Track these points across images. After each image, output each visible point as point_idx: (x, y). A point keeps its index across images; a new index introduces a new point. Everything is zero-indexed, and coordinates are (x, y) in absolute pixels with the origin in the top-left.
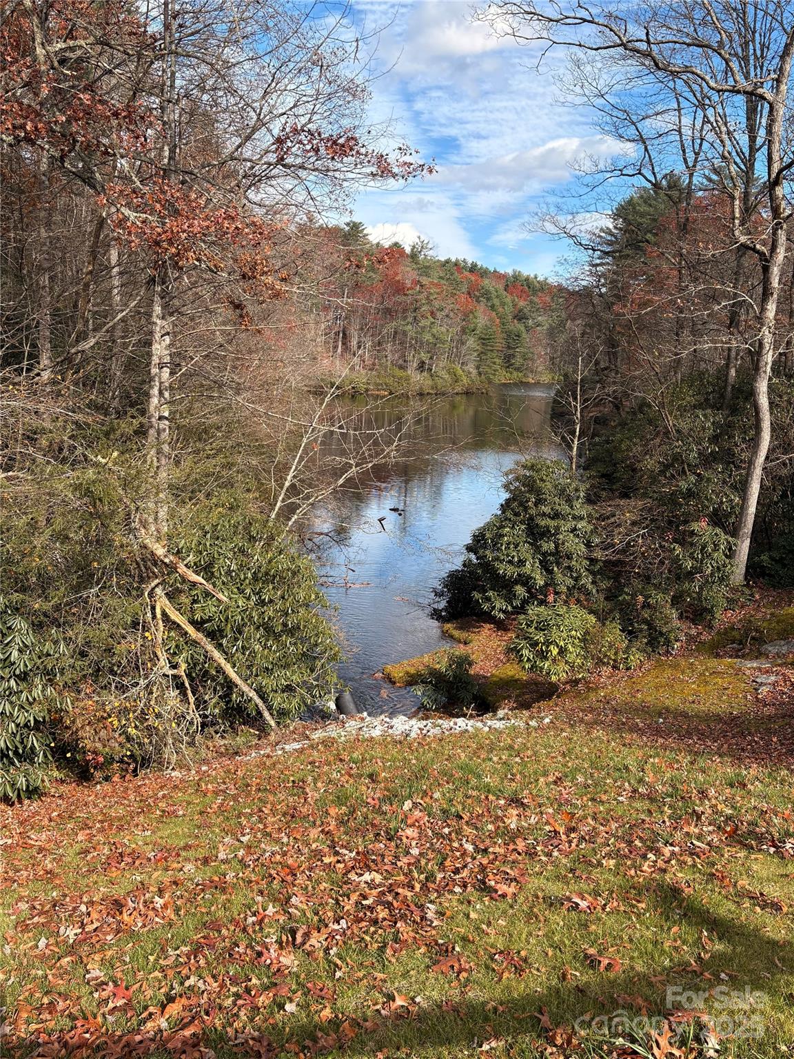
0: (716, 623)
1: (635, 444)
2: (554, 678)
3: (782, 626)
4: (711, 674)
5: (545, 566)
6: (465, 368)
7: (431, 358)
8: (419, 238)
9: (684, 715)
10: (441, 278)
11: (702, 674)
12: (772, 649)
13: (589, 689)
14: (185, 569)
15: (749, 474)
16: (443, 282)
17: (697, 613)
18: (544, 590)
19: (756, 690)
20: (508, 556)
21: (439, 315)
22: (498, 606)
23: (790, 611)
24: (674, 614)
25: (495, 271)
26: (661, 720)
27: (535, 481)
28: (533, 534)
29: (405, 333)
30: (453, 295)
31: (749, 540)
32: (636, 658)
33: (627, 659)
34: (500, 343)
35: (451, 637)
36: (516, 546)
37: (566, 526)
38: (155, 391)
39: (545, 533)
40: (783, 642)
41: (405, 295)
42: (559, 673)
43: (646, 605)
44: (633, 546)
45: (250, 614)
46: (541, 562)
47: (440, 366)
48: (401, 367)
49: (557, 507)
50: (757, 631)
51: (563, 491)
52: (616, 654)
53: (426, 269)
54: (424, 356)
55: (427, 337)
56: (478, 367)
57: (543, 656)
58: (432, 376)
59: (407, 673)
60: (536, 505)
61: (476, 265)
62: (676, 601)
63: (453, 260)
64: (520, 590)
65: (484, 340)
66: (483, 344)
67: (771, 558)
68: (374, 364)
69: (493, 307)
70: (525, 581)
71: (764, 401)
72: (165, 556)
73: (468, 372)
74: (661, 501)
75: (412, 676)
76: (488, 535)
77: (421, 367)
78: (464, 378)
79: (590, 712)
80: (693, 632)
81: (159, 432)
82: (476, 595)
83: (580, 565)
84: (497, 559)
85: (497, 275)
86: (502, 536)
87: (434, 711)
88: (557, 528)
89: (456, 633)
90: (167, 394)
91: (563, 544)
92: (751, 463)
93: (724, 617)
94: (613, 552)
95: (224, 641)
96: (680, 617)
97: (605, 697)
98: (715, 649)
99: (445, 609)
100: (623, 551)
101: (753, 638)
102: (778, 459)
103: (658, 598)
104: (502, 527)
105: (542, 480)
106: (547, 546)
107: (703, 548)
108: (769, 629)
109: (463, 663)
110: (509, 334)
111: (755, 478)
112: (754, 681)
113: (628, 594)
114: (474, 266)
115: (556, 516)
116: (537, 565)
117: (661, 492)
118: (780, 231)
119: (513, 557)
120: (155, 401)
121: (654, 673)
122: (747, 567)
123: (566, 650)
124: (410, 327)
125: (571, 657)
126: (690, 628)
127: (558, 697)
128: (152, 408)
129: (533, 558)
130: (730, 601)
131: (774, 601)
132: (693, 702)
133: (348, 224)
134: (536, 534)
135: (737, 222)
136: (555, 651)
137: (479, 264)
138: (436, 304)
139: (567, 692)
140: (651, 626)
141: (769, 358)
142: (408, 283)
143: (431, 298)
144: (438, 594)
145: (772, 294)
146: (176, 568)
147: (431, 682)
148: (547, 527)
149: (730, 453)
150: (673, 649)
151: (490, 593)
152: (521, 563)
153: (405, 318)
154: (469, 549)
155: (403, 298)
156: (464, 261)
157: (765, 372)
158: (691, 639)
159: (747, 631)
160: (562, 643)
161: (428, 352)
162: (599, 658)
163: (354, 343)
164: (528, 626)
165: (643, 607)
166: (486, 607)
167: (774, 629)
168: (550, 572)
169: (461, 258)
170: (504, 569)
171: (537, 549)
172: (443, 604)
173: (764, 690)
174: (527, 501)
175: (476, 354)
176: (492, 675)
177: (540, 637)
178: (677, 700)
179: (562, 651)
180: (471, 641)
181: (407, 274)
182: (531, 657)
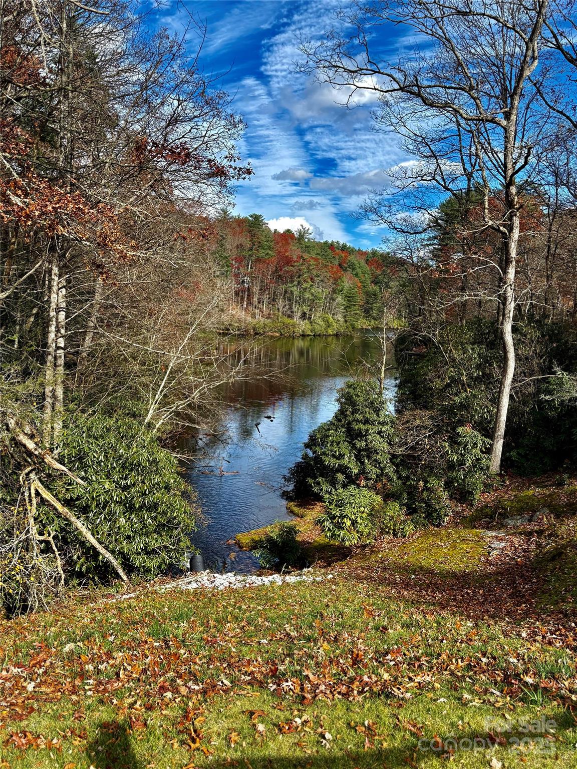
0: (475, 503)
1: (430, 370)
2: (347, 543)
3: (521, 504)
4: (461, 541)
5: (359, 458)
6: (335, 317)
7: (311, 310)
8: (302, 226)
9: (431, 572)
10: (318, 254)
11: (455, 541)
12: (511, 523)
13: (372, 552)
14: (51, 460)
15: (500, 392)
16: (319, 257)
17: (462, 495)
18: (358, 476)
19: (489, 553)
20: (331, 451)
21: (317, 280)
22: (324, 488)
23: (527, 494)
24: (445, 496)
25: (359, 250)
26: (413, 576)
27: (352, 396)
28: (351, 435)
29: (292, 293)
30: (326, 266)
31: (502, 441)
32: (409, 528)
33: (403, 529)
34: (360, 299)
35: (292, 512)
36: (338, 444)
37: (373, 430)
38: (53, 328)
39: (360, 435)
40: (519, 517)
41: (293, 266)
42: (351, 539)
43: (425, 489)
44: (421, 444)
45: (111, 494)
46: (356, 456)
47: (317, 316)
48: (290, 317)
49: (367, 415)
50: (502, 508)
51: (372, 403)
52: (395, 525)
53: (309, 247)
54: (306, 309)
55: (307, 295)
56: (345, 317)
57: (340, 526)
58: (311, 323)
59: (253, 540)
60: (353, 413)
61: (346, 246)
62: (448, 485)
63: (330, 242)
64: (340, 477)
65: (349, 298)
66: (348, 300)
67: (518, 454)
68: (269, 314)
69: (357, 274)
70: (343, 469)
71: (509, 338)
72: (36, 449)
73: (338, 321)
74: (444, 410)
75: (256, 542)
76: (318, 436)
77: (304, 316)
78: (334, 324)
79: (367, 570)
80: (459, 509)
81: (55, 358)
82: (310, 481)
83: (384, 459)
84: (324, 454)
85: (360, 252)
86: (328, 436)
87: (268, 569)
88: (367, 431)
89: (296, 509)
90: (63, 331)
91: (371, 442)
92: (501, 383)
93: (481, 498)
94: (406, 449)
95: (91, 515)
96: (451, 498)
97: (381, 558)
98: (472, 523)
99: (293, 491)
100: (413, 448)
101: (500, 514)
102: (524, 380)
103: (433, 482)
104: (329, 430)
105: (357, 395)
106: (361, 444)
107: (466, 445)
108: (511, 507)
109: (291, 531)
110: (368, 294)
111: (504, 394)
112: (489, 547)
113: (414, 480)
114: (344, 246)
115: (366, 421)
116: (353, 458)
117: (443, 405)
118: (514, 218)
119: (335, 452)
120: (52, 336)
121: (421, 540)
122: (502, 460)
123: (357, 522)
124: (295, 288)
125: (361, 528)
126: (457, 506)
127: (350, 558)
128: (50, 341)
129: (350, 453)
130: (486, 486)
131: (518, 486)
132: (442, 563)
133: (251, 216)
134: (353, 435)
135: (486, 211)
136: (349, 523)
137: (348, 244)
138: (314, 272)
139: (357, 554)
140: (429, 505)
141: (511, 306)
142: (295, 258)
143: (311, 268)
144: (287, 480)
145: (511, 262)
146: (43, 459)
147: (267, 546)
148: (359, 429)
149: (490, 376)
150: (444, 522)
151: (320, 479)
152: (341, 456)
153: (292, 282)
154: (307, 446)
155: (291, 268)
156: (338, 242)
157: (509, 317)
158: (457, 514)
159: (497, 507)
160: (353, 517)
161: (309, 306)
162: (382, 529)
163: (255, 299)
164: (330, 503)
165: (423, 490)
166: (316, 490)
167: (515, 507)
168: (363, 463)
169: (335, 240)
170: (329, 461)
171: (354, 446)
172: (291, 487)
173: (494, 553)
174: (346, 411)
175: (343, 307)
176: (315, 541)
177: (336, 512)
178: (431, 561)
179: (354, 523)
180: (306, 516)
181: (294, 251)
182: (331, 528)
